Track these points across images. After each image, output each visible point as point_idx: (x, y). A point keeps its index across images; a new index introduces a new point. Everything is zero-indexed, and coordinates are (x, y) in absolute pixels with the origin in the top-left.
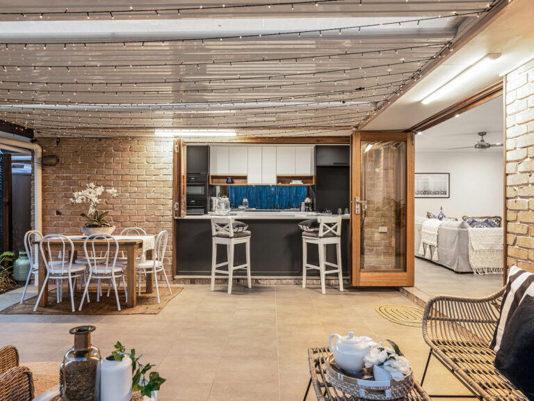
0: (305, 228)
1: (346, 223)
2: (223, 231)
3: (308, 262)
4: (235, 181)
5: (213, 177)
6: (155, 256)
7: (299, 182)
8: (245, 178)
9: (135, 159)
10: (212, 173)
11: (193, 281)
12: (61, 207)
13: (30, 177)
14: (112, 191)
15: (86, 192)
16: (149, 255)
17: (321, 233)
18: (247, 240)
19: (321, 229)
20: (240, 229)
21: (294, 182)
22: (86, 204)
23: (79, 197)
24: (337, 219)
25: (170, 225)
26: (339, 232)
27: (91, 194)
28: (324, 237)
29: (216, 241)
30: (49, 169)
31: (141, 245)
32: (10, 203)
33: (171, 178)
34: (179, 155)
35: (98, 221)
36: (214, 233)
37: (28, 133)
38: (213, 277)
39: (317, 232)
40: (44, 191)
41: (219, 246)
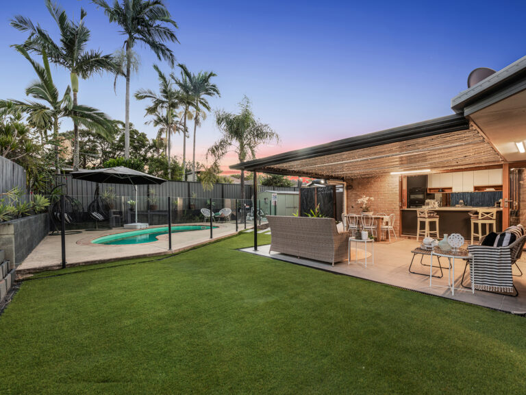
0: (471, 215)
1: (500, 214)
2: (422, 215)
3: (474, 232)
4: (446, 190)
5: (430, 189)
6: (389, 224)
7: (492, 190)
8: (451, 188)
9: (382, 185)
10: (429, 187)
11: (409, 238)
12: (353, 205)
13: (342, 193)
14: (372, 198)
15: (362, 199)
16: (387, 223)
17: (480, 217)
18: (437, 220)
19: (480, 215)
20: (432, 215)
21: (488, 190)
22: (362, 203)
23: (360, 201)
24: (494, 210)
25: (398, 213)
26: (494, 217)
27: (364, 200)
28: (482, 219)
29: (419, 220)
30: (349, 191)
31: (383, 219)
32: (336, 204)
33: (398, 192)
34: (402, 182)
35: (366, 210)
36: (418, 216)
37: (343, 179)
38: (418, 236)
39: (478, 217)
40: (347, 199)
41: (421, 222)
